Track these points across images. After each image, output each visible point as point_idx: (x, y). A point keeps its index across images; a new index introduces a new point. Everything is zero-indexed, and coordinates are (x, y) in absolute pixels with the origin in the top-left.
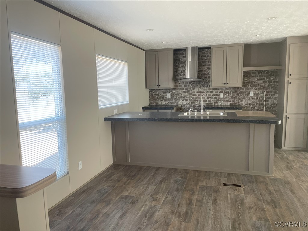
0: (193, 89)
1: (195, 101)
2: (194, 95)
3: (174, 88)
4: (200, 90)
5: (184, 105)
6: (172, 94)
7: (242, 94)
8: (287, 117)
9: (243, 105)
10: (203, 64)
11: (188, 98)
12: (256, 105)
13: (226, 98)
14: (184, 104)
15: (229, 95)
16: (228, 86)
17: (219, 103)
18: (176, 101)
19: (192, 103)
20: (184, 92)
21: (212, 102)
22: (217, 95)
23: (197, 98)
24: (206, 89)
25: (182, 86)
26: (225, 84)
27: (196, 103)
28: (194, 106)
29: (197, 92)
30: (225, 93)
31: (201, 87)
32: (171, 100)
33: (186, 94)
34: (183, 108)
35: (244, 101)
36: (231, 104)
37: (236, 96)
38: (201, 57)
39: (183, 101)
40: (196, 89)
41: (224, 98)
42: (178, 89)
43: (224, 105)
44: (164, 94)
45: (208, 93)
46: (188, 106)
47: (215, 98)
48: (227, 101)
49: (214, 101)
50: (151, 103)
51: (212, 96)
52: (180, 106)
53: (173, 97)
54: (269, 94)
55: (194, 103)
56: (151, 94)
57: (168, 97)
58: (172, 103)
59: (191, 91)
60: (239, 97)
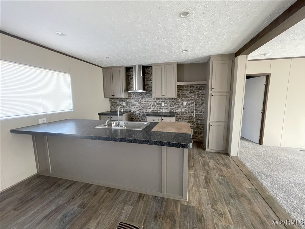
0: (142, 99)
1: (143, 108)
2: (142, 104)
3: (127, 98)
4: (147, 99)
5: (136, 112)
6: (126, 103)
7: (178, 104)
8: (211, 124)
9: (178, 112)
10: (148, 79)
11: (138, 106)
12: (188, 112)
13: (166, 106)
14: (135, 110)
15: (168, 104)
16: (166, 97)
17: (161, 111)
18: (130, 108)
19: (141, 110)
20: (135, 101)
21: (156, 109)
22: (159, 104)
23: (145, 106)
24: (151, 99)
25: (133, 96)
26: (163, 95)
27: (144, 110)
28: (143, 112)
29: (145, 102)
30: (166, 103)
31: (147, 98)
32: (126, 107)
33: (137, 103)
34: (135, 113)
35: (179, 109)
36: (169, 111)
37: (173, 105)
38: (147, 74)
39: (134, 108)
40: (144, 99)
41: (164, 107)
42: (130, 99)
43: (165, 112)
44: (121, 103)
45: (152, 103)
46: (138, 112)
47: (158, 106)
48: (167, 109)
49: (157, 108)
50: (111, 109)
51: (155, 105)
52: (133, 112)
53: (127, 105)
54: (198, 104)
55: (143, 110)
56: (111, 102)
57: (123, 105)
58: (126, 110)
59: (140, 100)
60: (176, 106)
